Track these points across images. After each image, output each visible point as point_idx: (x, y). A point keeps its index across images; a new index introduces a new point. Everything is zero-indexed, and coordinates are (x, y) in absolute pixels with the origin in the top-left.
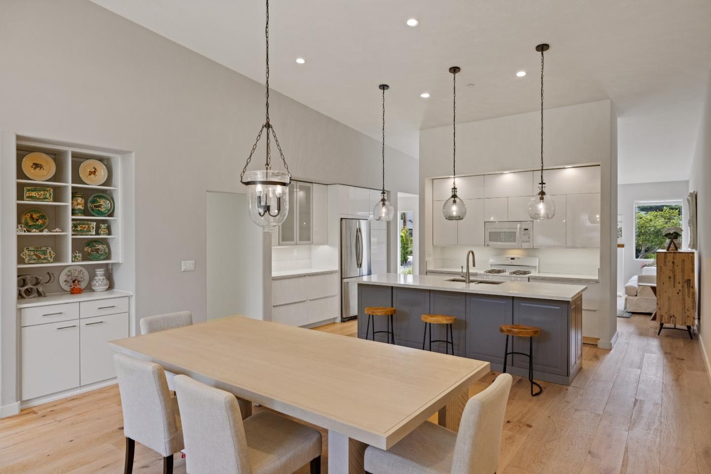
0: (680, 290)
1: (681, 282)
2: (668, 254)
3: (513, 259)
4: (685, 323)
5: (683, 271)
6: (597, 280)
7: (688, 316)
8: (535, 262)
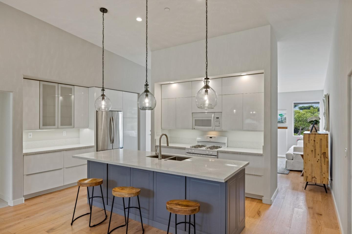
0: (319, 160)
1: (319, 154)
2: (311, 135)
3: (211, 138)
4: (322, 182)
5: (321, 146)
6: (262, 154)
7: (324, 178)
8: (225, 140)
